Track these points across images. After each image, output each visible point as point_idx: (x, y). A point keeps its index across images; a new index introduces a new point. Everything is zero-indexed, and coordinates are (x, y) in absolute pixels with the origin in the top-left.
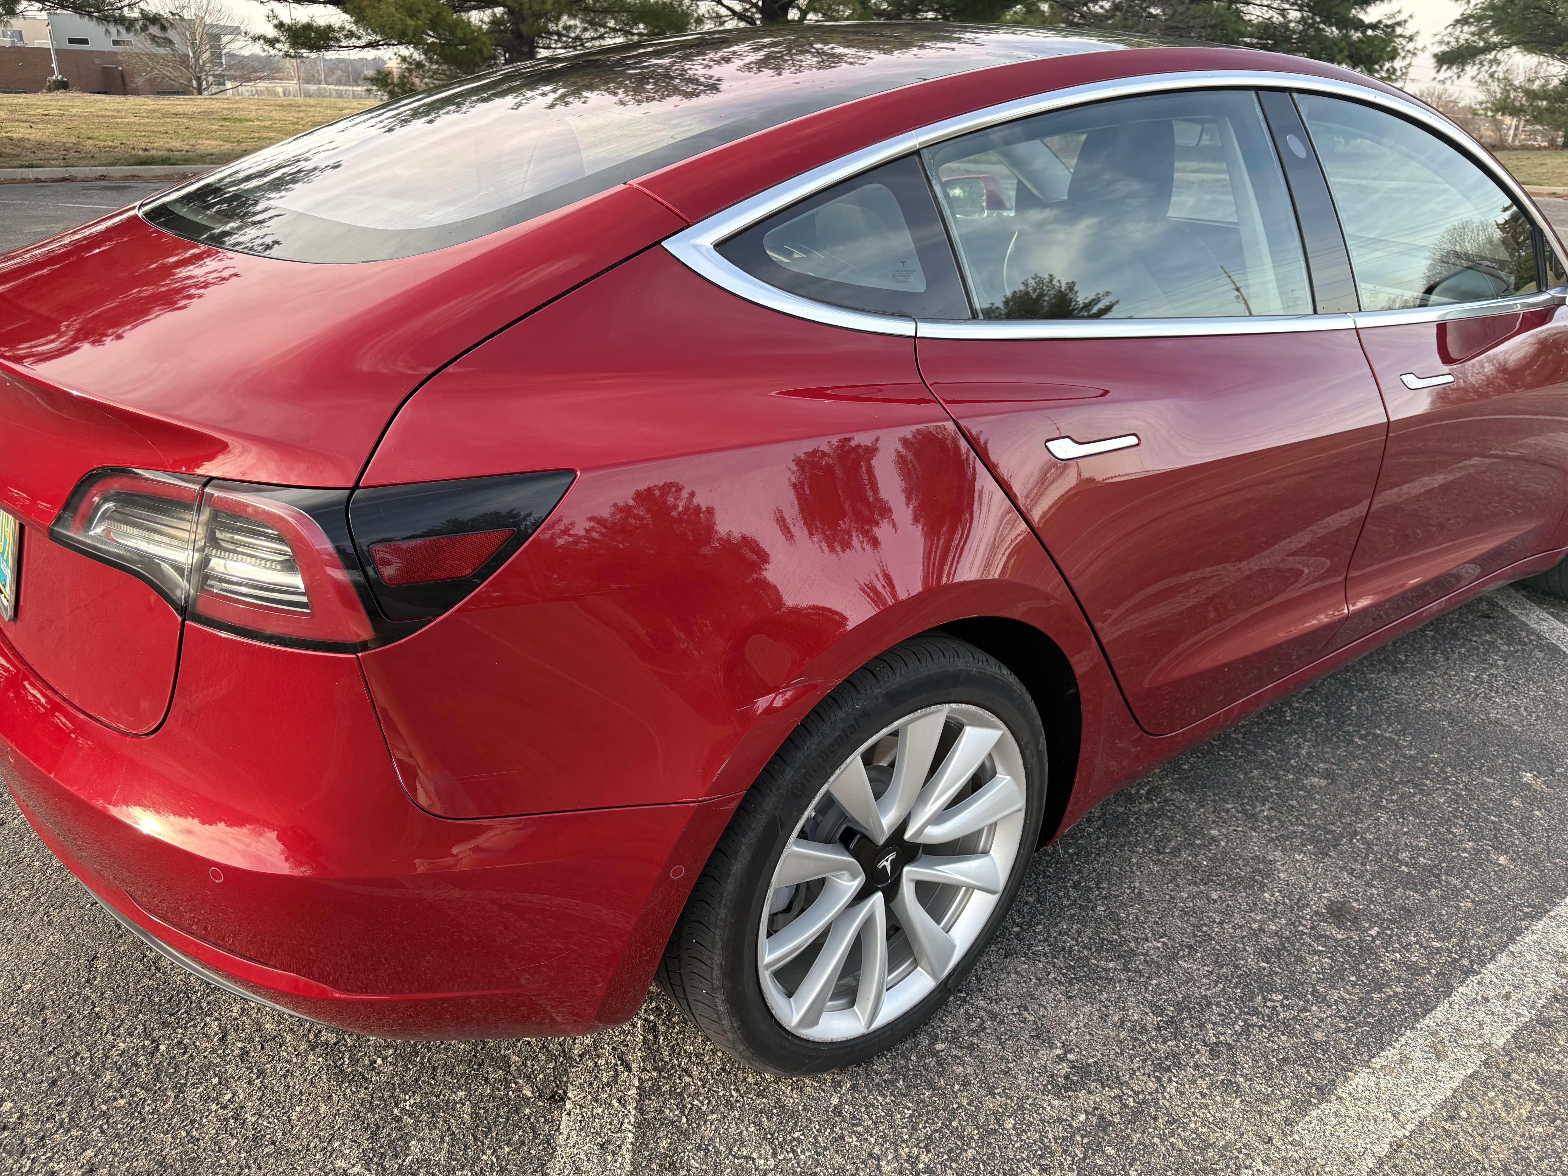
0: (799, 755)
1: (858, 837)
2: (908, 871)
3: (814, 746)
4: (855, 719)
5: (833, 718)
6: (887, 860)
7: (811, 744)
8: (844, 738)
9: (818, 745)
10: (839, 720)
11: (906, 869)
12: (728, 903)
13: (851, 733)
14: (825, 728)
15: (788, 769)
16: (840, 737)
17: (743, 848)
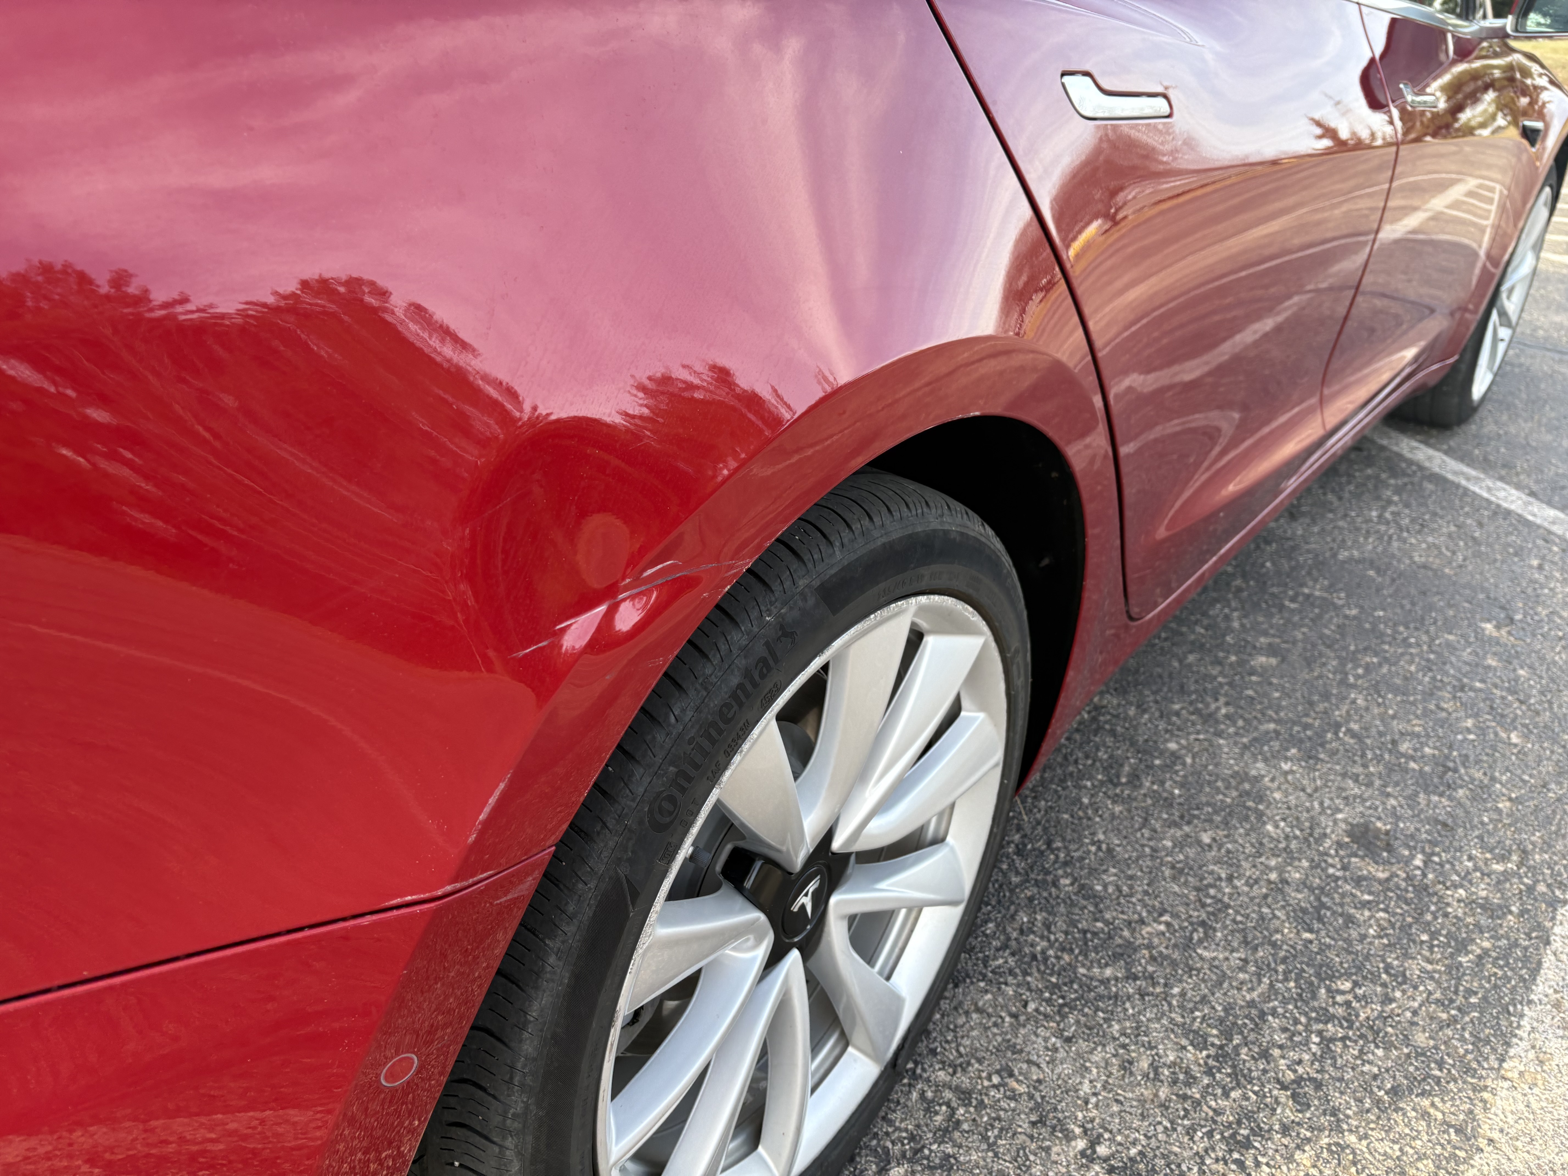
0: (660, 737)
1: (758, 864)
2: (838, 903)
3: (690, 714)
4: (767, 644)
5: (723, 647)
6: (806, 895)
7: (683, 711)
8: (749, 687)
9: (698, 709)
10: (735, 652)
11: (834, 900)
12: (529, 1080)
13: (763, 676)
14: (708, 671)
15: (638, 772)
16: (740, 686)
17: (552, 960)
